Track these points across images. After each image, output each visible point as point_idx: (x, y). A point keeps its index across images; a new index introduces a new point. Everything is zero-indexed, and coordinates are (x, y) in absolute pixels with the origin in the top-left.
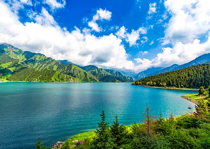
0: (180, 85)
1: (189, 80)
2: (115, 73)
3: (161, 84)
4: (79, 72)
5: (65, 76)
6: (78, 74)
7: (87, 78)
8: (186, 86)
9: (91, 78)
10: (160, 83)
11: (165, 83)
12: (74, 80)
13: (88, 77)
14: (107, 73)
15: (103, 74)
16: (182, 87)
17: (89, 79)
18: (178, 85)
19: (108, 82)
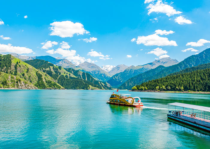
0: (197, 89)
1: (204, 84)
2: (81, 74)
3: (177, 89)
4: (26, 71)
5: (10, 77)
6: (26, 74)
7: (43, 82)
8: (202, 89)
9: (49, 82)
10: (177, 87)
11: (182, 87)
12: (27, 85)
13: (44, 80)
14: (70, 75)
15: (65, 75)
16: (198, 91)
17: (46, 84)
18: (195, 89)
19: (75, 89)
